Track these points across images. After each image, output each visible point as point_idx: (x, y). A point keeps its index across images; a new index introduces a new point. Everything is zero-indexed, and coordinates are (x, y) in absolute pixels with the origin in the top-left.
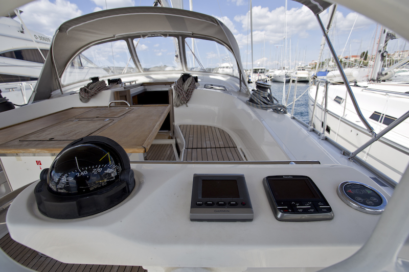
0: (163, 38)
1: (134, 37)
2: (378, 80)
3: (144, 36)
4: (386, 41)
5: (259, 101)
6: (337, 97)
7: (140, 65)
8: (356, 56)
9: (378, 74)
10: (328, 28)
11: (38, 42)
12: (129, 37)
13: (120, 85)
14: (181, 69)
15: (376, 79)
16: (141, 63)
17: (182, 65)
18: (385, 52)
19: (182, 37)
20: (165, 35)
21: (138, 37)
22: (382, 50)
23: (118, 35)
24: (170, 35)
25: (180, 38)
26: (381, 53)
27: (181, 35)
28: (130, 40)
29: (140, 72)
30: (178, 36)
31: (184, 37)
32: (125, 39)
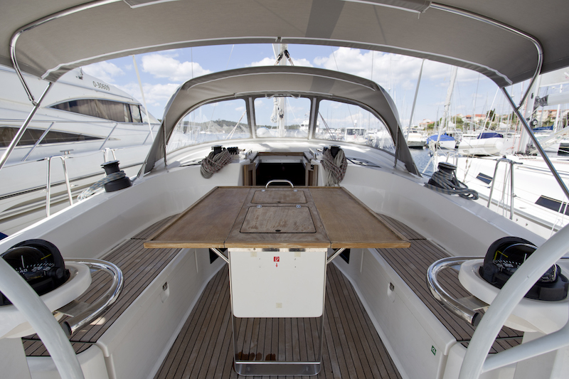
0: (293, 98)
1: (255, 96)
2: (528, 153)
3: (269, 95)
4: (535, 108)
5: (446, 185)
6: (480, 174)
8: (481, 116)
9: (528, 147)
11: (97, 91)
12: (250, 96)
14: (307, 136)
15: (524, 152)
17: (309, 131)
18: (535, 120)
19: (316, 99)
20: (296, 96)
21: (262, 96)
22: (531, 118)
23: (238, 94)
24: (303, 96)
25: (315, 100)
26: (530, 121)
27: (315, 97)
28: (250, 99)
29: (252, 137)
30: (310, 97)
31: (319, 98)
32: (246, 98)
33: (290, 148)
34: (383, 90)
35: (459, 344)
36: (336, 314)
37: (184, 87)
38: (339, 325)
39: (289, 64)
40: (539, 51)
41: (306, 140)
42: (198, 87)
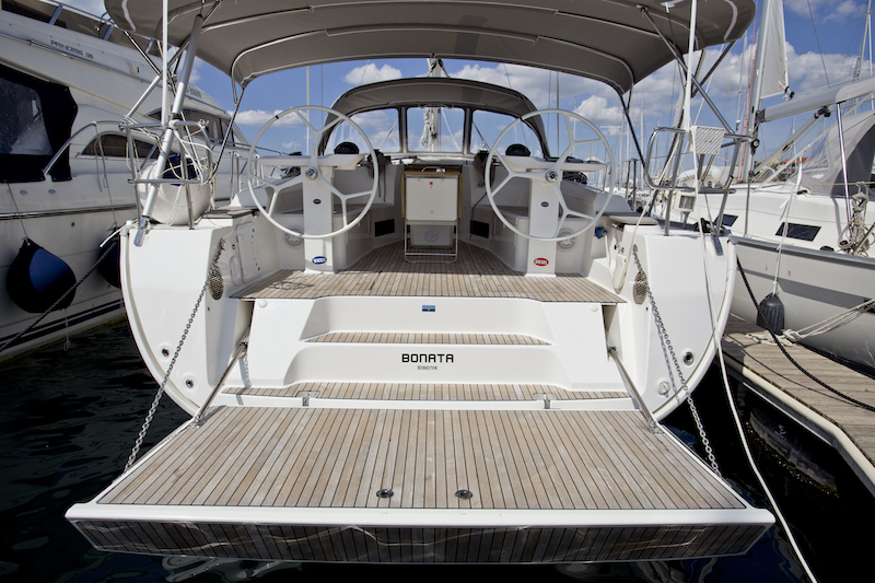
0: (447, 109)
1: (408, 106)
3: (422, 105)
4: (756, 125)
9: (750, 174)
12: (403, 106)
18: (756, 140)
19: (469, 110)
20: (450, 106)
21: (415, 105)
23: (392, 103)
25: (468, 110)
27: (468, 107)
28: (403, 109)
29: (402, 151)
30: (464, 108)
31: (473, 109)
32: (398, 107)
37: (347, 95)
39: (443, 75)
40: (630, 71)
42: (359, 96)
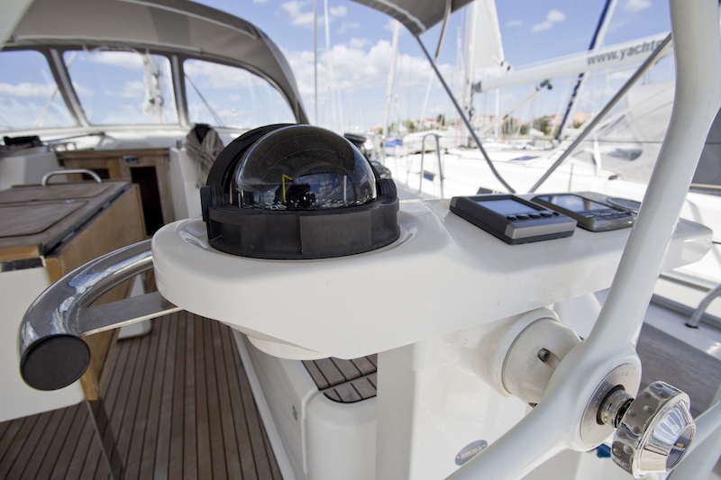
1: (64, 48)
2: (470, 147)
3: (91, 47)
4: (472, 95)
7: (83, 112)
10: (437, 55)
12: (51, 46)
13: (42, 150)
15: (467, 145)
16: (84, 107)
17: (179, 112)
18: (473, 109)
19: (177, 59)
20: (141, 50)
21: (77, 47)
22: (469, 106)
23: (22, 39)
24: (153, 52)
26: (468, 110)
27: (176, 54)
28: (54, 53)
29: (80, 125)
30: (167, 54)
31: (182, 57)
32: (43, 48)
33: (150, 139)
34: (266, 36)
35: (321, 394)
36: (190, 381)
38: (190, 400)
41: (178, 127)
